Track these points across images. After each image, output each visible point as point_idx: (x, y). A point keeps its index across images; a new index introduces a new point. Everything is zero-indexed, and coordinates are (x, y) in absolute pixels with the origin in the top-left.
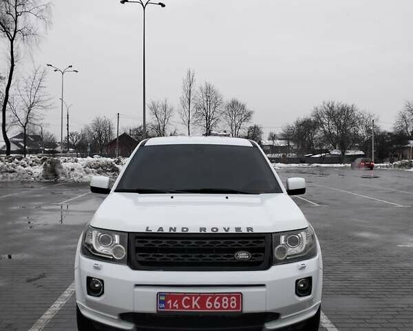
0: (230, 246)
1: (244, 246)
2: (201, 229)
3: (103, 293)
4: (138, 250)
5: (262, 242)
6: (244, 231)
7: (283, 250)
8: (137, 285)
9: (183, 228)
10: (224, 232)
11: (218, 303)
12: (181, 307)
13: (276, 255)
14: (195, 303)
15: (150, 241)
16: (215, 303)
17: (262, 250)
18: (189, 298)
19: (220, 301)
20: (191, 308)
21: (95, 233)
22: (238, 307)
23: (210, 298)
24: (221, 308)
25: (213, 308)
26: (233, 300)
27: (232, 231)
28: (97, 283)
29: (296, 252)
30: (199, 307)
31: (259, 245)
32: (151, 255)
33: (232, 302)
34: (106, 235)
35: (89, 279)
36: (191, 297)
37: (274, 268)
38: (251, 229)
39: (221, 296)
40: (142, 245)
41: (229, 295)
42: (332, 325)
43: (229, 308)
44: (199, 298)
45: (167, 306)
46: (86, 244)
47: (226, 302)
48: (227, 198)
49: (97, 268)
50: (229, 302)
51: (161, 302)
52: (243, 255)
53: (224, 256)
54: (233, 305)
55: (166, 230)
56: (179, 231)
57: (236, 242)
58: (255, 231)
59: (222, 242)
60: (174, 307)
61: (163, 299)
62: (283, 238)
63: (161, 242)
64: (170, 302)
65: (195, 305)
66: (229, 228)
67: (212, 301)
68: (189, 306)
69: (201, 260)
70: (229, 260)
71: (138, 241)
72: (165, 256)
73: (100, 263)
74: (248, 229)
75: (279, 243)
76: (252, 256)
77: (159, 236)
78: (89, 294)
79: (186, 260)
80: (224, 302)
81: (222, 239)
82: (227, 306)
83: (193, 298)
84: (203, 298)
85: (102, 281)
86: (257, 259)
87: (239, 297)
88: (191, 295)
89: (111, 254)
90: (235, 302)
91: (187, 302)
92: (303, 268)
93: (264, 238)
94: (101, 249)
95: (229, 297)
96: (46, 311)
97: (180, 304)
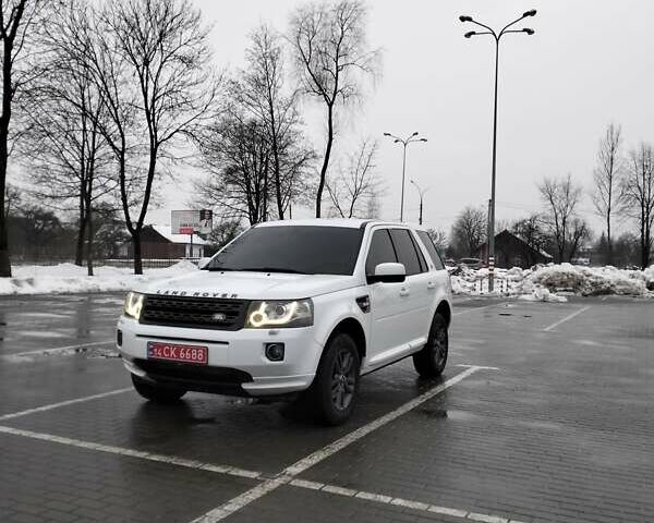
0: (211, 308)
1: (223, 309)
2: (196, 294)
3: (122, 342)
5: (238, 307)
6: (229, 297)
8: (139, 336)
9: (182, 293)
10: (212, 297)
12: (163, 355)
13: (251, 320)
14: (172, 353)
15: (156, 302)
16: (187, 354)
17: (236, 314)
18: (168, 348)
19: (190, 352)
20: (169, 356)
22: (204, 359)
23: (183, 349)
24: (191, 359)
25: (185, 358)
26: (201, 353)
27: (219, 296)
30: (174, 356)
31: (235, 310)
32: (153, 313)
33: (199, 355)
37: (243, 330)
38: (236, 296)
39: (192, 348)
40: (150, 304)
41: (198, 348)
43: (197, 359)
44: (175, 349)
45: (154, 354)
47: (195, 354)
48: (269, 275)
50: (197, 354)
51: (150, 350)
52: (219, 317)
53: (204, 317)
54: (200, 357)
55: (170, 293)
56: (179, 294)
57: (218, 305)
58: (238, 298)
59: (206, 305)
60: (159, 355)
61: (151, 347)
63: (163, 302)
64: (156, 350)
65: (172, 355)
66: (217, 294)
67: (185, 352)
69: (186, 318)
70: (207, 320)
72: (163, 314)
74: (233, 295)
75: (257, 309)
76: (226, 318)
77: (164, 298)
79: (176, 318)
80: (193, 354)
81: (208, 302)
82: (196, 357)
83: (172, 348)
84: (178, 349)
86: (231, 321)
87: (205, 351)
88: (169, 346)
90: (202, 355)
91: (168, 352)
92: (274, 333)
93: (241, 303)
95: (197, 350)
97: (162, 352)
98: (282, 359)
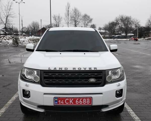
0: (86, 76)
1: (93, 76)
2: (73, 68)
3: (30, 97)
4: (45, 78)
5: (101, 74)
6: (93, 69)
7: (110, 78)
9: (65, 68)
10: (84, 70)
11: (81, 102)
12: (64, 103)
13: (107, 79)
14: (71, 101)
15: (50, 74)
16: (80, 101)
17: (101, 78)
18: (68, 100)
19: (82, 100)
20: (69, 104)
21: (26, 70)
22: (90, 103)
23: (78, 99)
24: (83, 104)
25: (79, 104)
26: (88, 100)
27: (88, 69)
28: (27, 92)
29: (116, 78)
30: (73, 103)
31: (99, 76)
32: (51, 80)
33: (88, 101)
34: (31, 71)
35: (24, 91)
36: (69, 99)
37: (106, 86)
38: (96, 68)
39: (83, 98)
40: (47, 76)
41: (86, 98)
42: (128, 106)
43: (86, 103)
44: (73, 99)
45: (58, 103)
46: (22, 74)
47: (85, 101)
48: (85, 54)
49: (27, 86)
50: (86, 101)
51: (56, 101)
52: (92, 80)
53: (84, 81)
54: (88, 102)
55: (58, 69)
56: (63, 69)
57: (89, 74)
58: (98, 69)
59: (83, 74)
60: (61, 103)
61: (56, 100)
62: (110, 72)
63: (56, 74)
64: (60, 101)
65: (71, 103)
66: (86, 68)
67: (79, 100)
68: (68, 103)
69: (73, 82)
70: (86, 82)
71: (45, 74)
72: (57, 80)
73: (28, 83)
74: (95, 68)
75: (108, 74)
76: (97, 80)
77: (54, 72)
78: (24, 97)
79: (67, 82)
80: (84, 101)
81: (83, 73)
82: (85, 103)
83: (70, 99)
84: (75, 99)
85: (29, 91)
86: (99, 82)
87: (91, 99)
88: (69, 98)
89: (33, 79)
90: (89, 101)
91: (67, 101)
92: (119, 85)
93: (101, 72)
94: (29, 77)
95: (86, 99)
96: (9, 100)
97: (64, 102)
98: (121, 96)
